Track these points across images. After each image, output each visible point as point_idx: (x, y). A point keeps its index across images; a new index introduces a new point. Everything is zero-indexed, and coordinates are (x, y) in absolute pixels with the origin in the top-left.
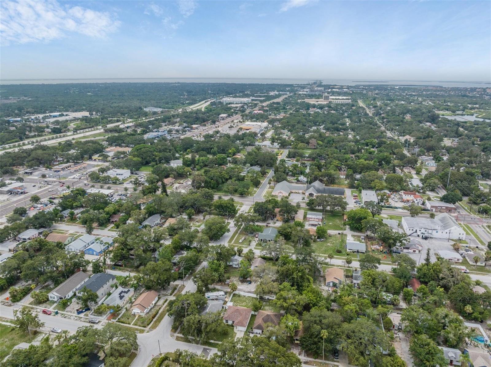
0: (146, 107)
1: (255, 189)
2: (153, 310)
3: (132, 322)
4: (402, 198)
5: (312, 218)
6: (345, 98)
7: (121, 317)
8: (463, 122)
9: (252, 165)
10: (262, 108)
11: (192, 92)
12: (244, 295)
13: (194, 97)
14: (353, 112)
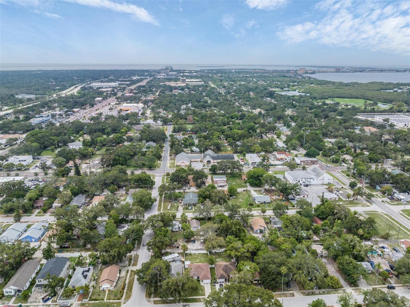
0: (17, 94)
1: (159, 162)
2: (119, 282)
3: (104, 297)
4: (276, 157)
5: (218, 181)
6: (197, 80)
7: (91, 295)
8: (292, 96)
9: (147, 141)
10: (131, 91)
11: (59, 79)
12: (195, 253)
13: (63, 83)
14: (209, 92)
